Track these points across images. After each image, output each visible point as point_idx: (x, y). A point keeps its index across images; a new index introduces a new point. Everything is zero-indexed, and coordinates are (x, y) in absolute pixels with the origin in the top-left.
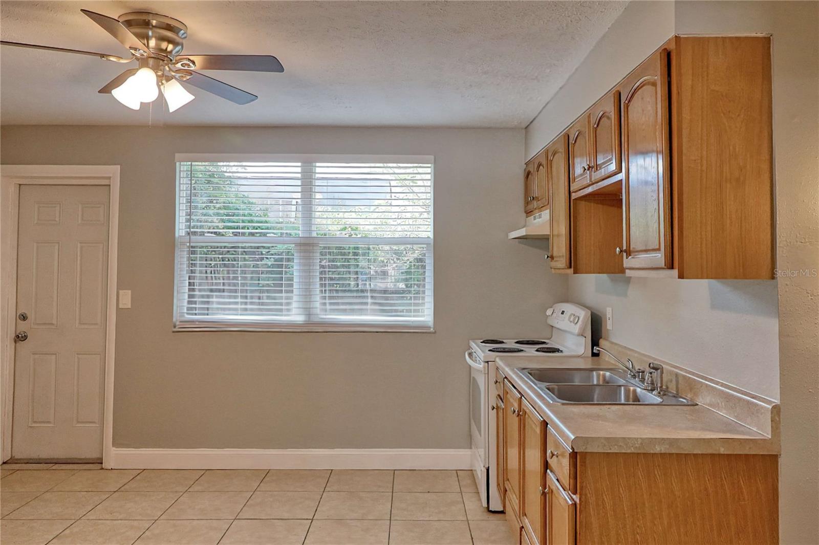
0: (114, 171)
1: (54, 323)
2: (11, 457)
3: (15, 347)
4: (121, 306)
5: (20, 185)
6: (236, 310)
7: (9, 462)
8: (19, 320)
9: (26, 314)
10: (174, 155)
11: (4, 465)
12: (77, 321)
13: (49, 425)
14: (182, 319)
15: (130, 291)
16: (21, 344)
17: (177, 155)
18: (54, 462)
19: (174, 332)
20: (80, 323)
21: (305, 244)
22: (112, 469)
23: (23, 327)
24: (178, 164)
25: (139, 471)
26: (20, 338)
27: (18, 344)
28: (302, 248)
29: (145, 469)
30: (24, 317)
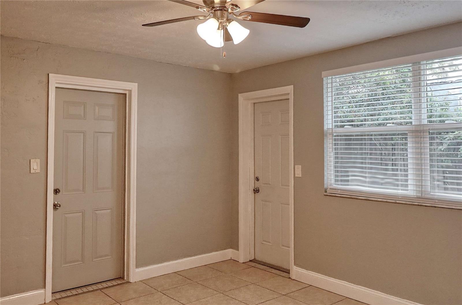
0: (290, 89)
1: (270, 183)
2: (254, 259)
3: (255, 196)
4: (296, 176)
5: (254, 103)
6: (365, 182)
7: (253, 261)
8: (256, 181)
9: (258, 177)
10: (321, 73)
11: (250, 262)
12: (280, 184)
13: (269, 244)
14: (331, 187)
15: (300, 166)
16: (257, 194)
17: (324, 73)
18: (270, 266)
19: (325, 195)
20: (282, 185)
21: (416, 131)
22: (294, 279)
23: (258, 184)
24: (324, 79)
25: (307, 286)
26: (256, 191)
27: (256, 194)
28: (414, 134)
29: (311, 285)
30: (258, 179)
